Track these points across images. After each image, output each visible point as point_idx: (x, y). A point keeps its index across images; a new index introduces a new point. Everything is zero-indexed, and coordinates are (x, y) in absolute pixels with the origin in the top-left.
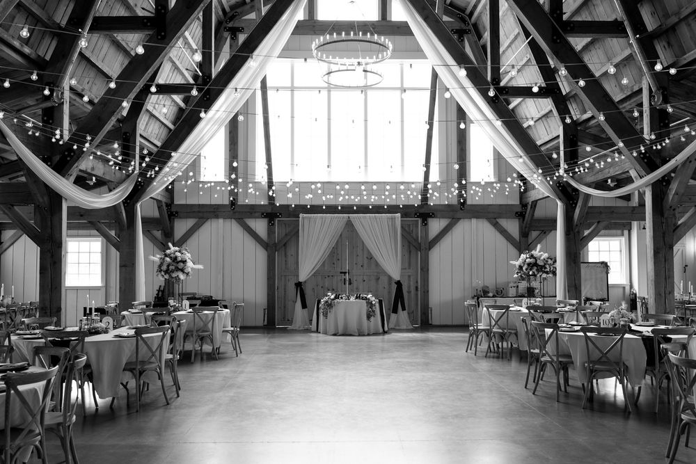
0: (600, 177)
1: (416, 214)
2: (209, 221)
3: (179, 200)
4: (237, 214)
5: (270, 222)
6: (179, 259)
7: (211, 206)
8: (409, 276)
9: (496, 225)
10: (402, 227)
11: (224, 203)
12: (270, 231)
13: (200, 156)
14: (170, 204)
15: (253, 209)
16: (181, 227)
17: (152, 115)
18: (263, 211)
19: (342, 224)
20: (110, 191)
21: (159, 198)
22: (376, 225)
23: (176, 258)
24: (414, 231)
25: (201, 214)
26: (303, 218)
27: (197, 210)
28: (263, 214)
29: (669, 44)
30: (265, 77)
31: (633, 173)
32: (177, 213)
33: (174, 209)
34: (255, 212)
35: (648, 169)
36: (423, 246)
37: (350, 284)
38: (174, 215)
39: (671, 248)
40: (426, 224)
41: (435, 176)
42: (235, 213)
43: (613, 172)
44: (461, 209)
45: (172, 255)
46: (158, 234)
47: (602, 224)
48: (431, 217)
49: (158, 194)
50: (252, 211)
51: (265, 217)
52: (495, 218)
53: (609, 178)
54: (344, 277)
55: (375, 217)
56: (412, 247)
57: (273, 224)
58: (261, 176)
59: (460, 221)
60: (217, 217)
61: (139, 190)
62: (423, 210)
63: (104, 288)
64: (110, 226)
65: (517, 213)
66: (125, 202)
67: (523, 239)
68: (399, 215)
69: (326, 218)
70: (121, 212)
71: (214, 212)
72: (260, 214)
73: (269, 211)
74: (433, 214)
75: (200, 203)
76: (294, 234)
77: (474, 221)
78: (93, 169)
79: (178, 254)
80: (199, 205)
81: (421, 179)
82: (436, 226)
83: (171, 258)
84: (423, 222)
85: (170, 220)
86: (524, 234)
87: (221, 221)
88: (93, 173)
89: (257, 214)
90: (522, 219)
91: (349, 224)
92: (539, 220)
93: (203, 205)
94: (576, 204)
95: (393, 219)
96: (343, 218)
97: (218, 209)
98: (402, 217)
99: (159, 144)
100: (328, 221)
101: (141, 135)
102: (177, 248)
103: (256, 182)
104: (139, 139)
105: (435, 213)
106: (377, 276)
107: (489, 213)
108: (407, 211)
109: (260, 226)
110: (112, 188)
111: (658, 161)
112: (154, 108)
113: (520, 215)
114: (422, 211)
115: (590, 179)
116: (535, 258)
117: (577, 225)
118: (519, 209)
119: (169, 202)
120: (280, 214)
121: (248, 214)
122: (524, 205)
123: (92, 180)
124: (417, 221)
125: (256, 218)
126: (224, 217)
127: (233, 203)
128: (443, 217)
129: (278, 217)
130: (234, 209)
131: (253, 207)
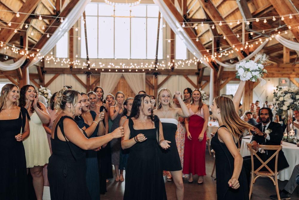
0: (227, 59)
1: (152, 73)
2: (61, 75)
3: (46, 66)
4: (73, 72)
5: (87, 76)
7: (61, 68)
9: (187, 78)
10: (146, 79)
11: (68, 67)
12: (88, 80)
13: (56, 46)
14: (42, 68)
16: (48, 78)
17: (34, 28)
19: (119, 77)
20: (15, 62)
21: (38, 65)
22: (134, 78)
24: (151, 80)
25: (57, 72)
26: (102, 74)
28: (84, 72)
29: (253, 3)
30: (85, 12)
31: (239, 58)
32: (46, 71)
33: (44, 70)
35: (243, 57)
36: (155, 88)
38: (45, 73)
39: (252, 90)
40: (157, 78)
43: (232, 57)
44: (172, 71)
45: (42, 91)
46: (37, 81)
47: (229, 79)
48: (159, 74)
49: (37, 63)
50: (79, 71)
51: (86, 74)
52: (187, 75)
53: (231, 59)
55: (134, 74)
56: (151, 88)
57: (89, 77)
58: (84, 56)
59: (172, 76)
60: (64, 73)
61: (27, 62)
64: (15, 77)
65: (196, 73)
66: (22, 67)
67: (199, 84)
68: (144, 74)
69: (112, 74)
70: (20, 72)
71: (63, 71)
73: (87, 71)
74: (160, 73)
76: (98, 81)
77: (177, 76)
78: (6, 53)
80: (56, 68)
81: (154, 58)
82: (161, 78)
83: (41, 92)
84: (155, 76)
85: (43, 74)
86: (199, 82)
87: (66, 75)
88: (6, 54)
89: (82, 72)
90: (198, 76)
91: (123, 77)
92: (205, 76)
94: (218, 70)
95: (142, 75)
96: (120, 74)
98: (146, 74)
99: (37, 40)
100: (113, 76)
101: (29, 37)
102: (44, 88)
103: (81, 58)
104: (27, 39)
107: (184, 73)
108: (147, 71)
109: (83, 78)
110: (15, 61)
111: (248, 53)
112: (35, 24)
113: (197, 74)
114: (155, 72)
115: (224, 59)
117: (218, 79)
118: (197, 71)
119: (42, 66)
120: (92, 72)
122: (199, 70)
123: (6, 57)
124: (153, 76)
125: (81, 74)
126: (68, 74)
127: (71, 67)
128: (164, 74)
129: (91, 74)
130: (71, 70)
131: (80, 69)
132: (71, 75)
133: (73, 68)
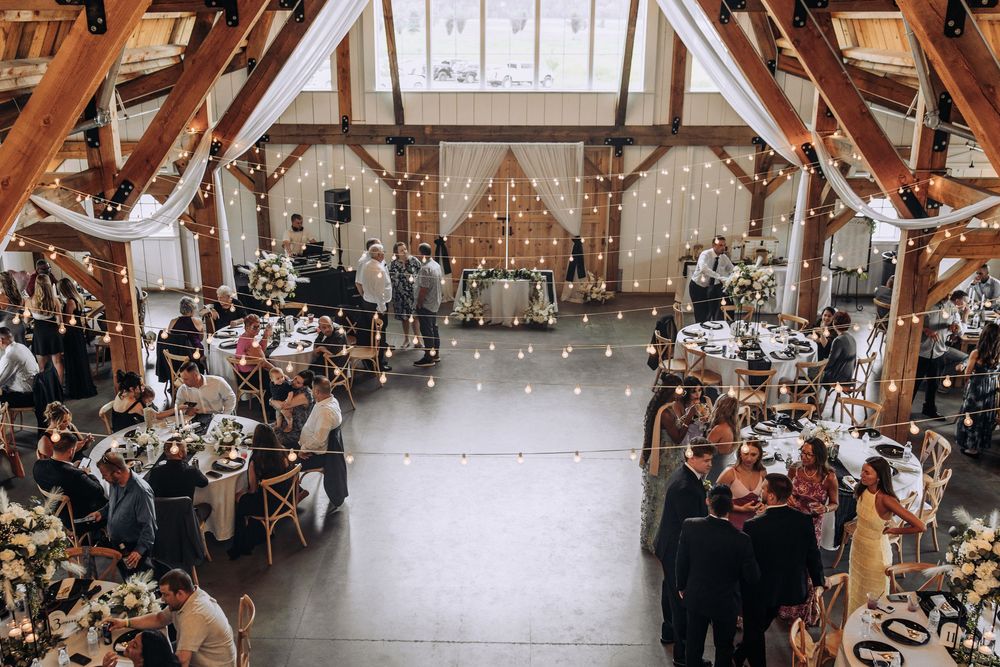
1: (606, 140)
2: (313, 147)
4: (352, 138)
5: (398, 150)
6: (277, 275)
7: (314, 126)
8: (594, 225)
9: (723, 156)
10: (586, 159)
11: (333, 123)
12: (400, 166)
15: (374, 132)
16: (274, 156)
18: (389, 135)
19: (500, 155)
22: (548, 159)
23: (274, 273)
24: (603, 161)
25: (301, 139)
26: (445, 148)
27: (294, 132)
28: (388, 139)
32: (267, 137)
34: (377, 136)
35: (907, 211)
36: (615, 186)
37: (511, 234)
38: (264, 141)
40: (620, 155)
41: (636, 85)
42: (348, 137)
44: (673, 132)
46: (244, 166)
48: (629, 144)
50: (372, 134)
51: (391, 143)
52: (722, 146)
54: (502, 225)
55: (548, 148)
56: (599, 187)
57: (403, 154)
58: (383, 84)
59: (672, 149)
60: (324, 142)
62: (618, 133)
63: (179, 240)
65: (754, 139)
68: (581, 144)
69: (476, 149)
71: (319, 135)
72: (384, 138)
73: (397, 134)
74: (632, 140)
75: (299, 123)
76: (432, 166)
77: (691, 150)
79: (276, 268)
80: (298, 126)
81: (616, 88)
82: (635, 156)
84: (616, 151)
87: (329, 148)
89: (380, 139)
90: (760, 148)
91: (510, 152)
93: (302, 125)
95: (573, 149)
96: (502, 147)
97: (324, 130)
98: (586, 145)
100: (480, 153)
103: (376, 93)
105: (634, 137)
106: (548, 224)
107: (714, 138)
108: (590, 135)
109: (384, 155)
111: (922, 200)
113: (760, 142)
114: (616, 135)
116: (751, 278)
121: (367, 138)
124: (609, 149)
125: (379, 144)
126: (334, 143)
127: (346, 121)
128: (646, 144)
129: (409, 143)
130: (347, 131)
131: (373, 128)
132: (347, 147)
133: (353, 123)
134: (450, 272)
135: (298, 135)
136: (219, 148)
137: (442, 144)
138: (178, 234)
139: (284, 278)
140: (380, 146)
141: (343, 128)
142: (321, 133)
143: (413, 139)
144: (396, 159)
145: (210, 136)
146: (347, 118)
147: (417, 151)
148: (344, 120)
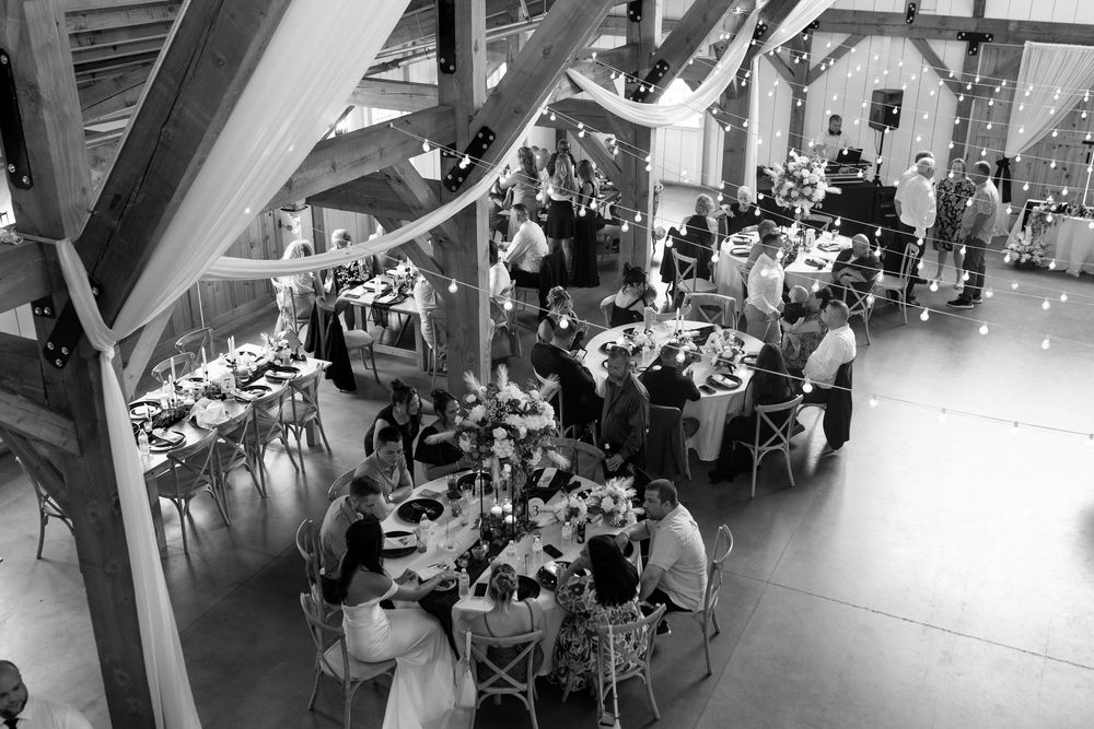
2: (869, 38)
4: (915, 31)
5: (970, 48)
6: (806, 182)
7: (873, 14)
11: (897, 11)
12: (969, 66)
15: (944, 25)
18: (962, 29)
23: (802, 178)
25: (855, 28)
26: (1030, 49)
27: (849, 19)
28: (960, 34)
34: (947, 30)
42: (912, 28)
50: (943, 26)
51: (963, 39)
54: (1087, 150)
57: (975, 53)
60: (881, 33)
63: (702, 131)
69: (1072, 53)
71: (878, 25)
72: (956, 33)
73: (972, 29)
75: (856, 9)
76: (1011, 70)
79: (806, 173)
80: (855, 12)
87: (887, 40)
89: (950, 34)
93: (860, 12)
97: (884, 19)
100: (1076, 56)
109: (953, 53)
121: (934, 32)
125: (948, 39)
126: (893, 35)
127: (912, 10)
129: (987, 40)
130: (911, 21)
131: (944, 20)
132: (907, 40)
133: (921, 12)
134: (1010, 200)
135: (853, 23)
136: (763, 31)
137: (1027, 44)
138: (703, 126)
139: (813, 186)
140: (949, 42)
141: (908, 18)
142: (881, 22)
143: (991, 36)
144: (966, 59)
145: (756, 18)
146: (914, 6)
147: (994, 51)
148: (910, 9)
